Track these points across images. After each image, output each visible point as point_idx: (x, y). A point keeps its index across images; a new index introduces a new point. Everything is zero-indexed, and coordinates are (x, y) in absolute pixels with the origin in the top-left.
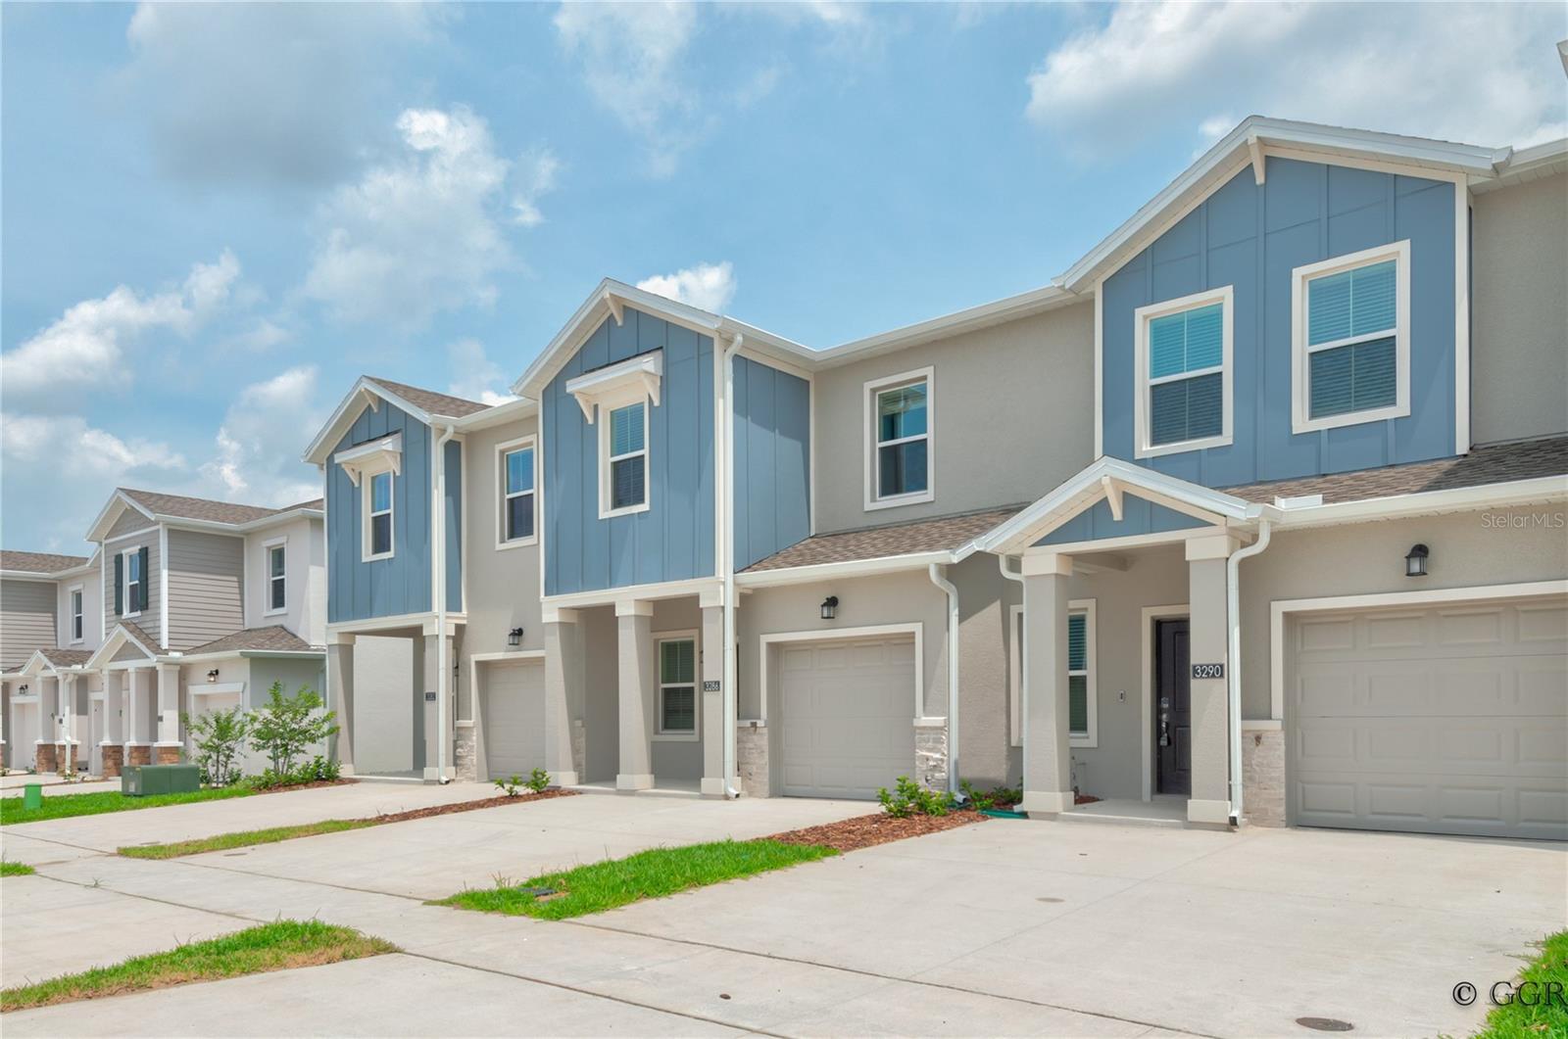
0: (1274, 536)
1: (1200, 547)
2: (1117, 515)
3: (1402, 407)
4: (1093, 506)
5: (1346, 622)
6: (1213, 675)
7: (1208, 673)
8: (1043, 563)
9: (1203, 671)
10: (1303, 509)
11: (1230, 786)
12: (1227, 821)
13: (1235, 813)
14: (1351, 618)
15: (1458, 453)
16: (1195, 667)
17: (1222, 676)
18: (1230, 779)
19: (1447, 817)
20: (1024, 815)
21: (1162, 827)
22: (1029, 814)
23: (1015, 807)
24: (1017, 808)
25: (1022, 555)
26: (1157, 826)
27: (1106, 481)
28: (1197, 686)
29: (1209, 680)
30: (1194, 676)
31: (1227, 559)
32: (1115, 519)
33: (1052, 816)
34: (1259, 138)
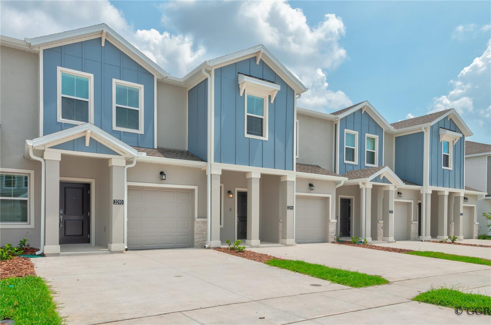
0: (137, 162)
1: (116, 162)
2: (87, 144)
3: (141, 131)
4: (77, 138)
5: (140, 190)
6: (120, 204)
7: (119, 203)
8: (55, 156)
9: (117, 202)
10: (143, 156)
11: (124, 239)
12: (124, 249)
13: (126, 247)
14: (141, 189)
15: (155, 148)
16: (114, 200)
17: (123, 204)
18: (124, 237)
19: (163, 244)
20: (43, 255)
21: (102, 254)
22: (46, 255)
23: (36, 253)
24: (37, 253)
25: (44, 151)
26: (100, 254)
27: (89, 131)
28: (115, 207)
29: (119, 205)
30: (114, 204)
31: (124, 167)
32: (86, 145)
33: (57, 255)
34: (107, 32)
